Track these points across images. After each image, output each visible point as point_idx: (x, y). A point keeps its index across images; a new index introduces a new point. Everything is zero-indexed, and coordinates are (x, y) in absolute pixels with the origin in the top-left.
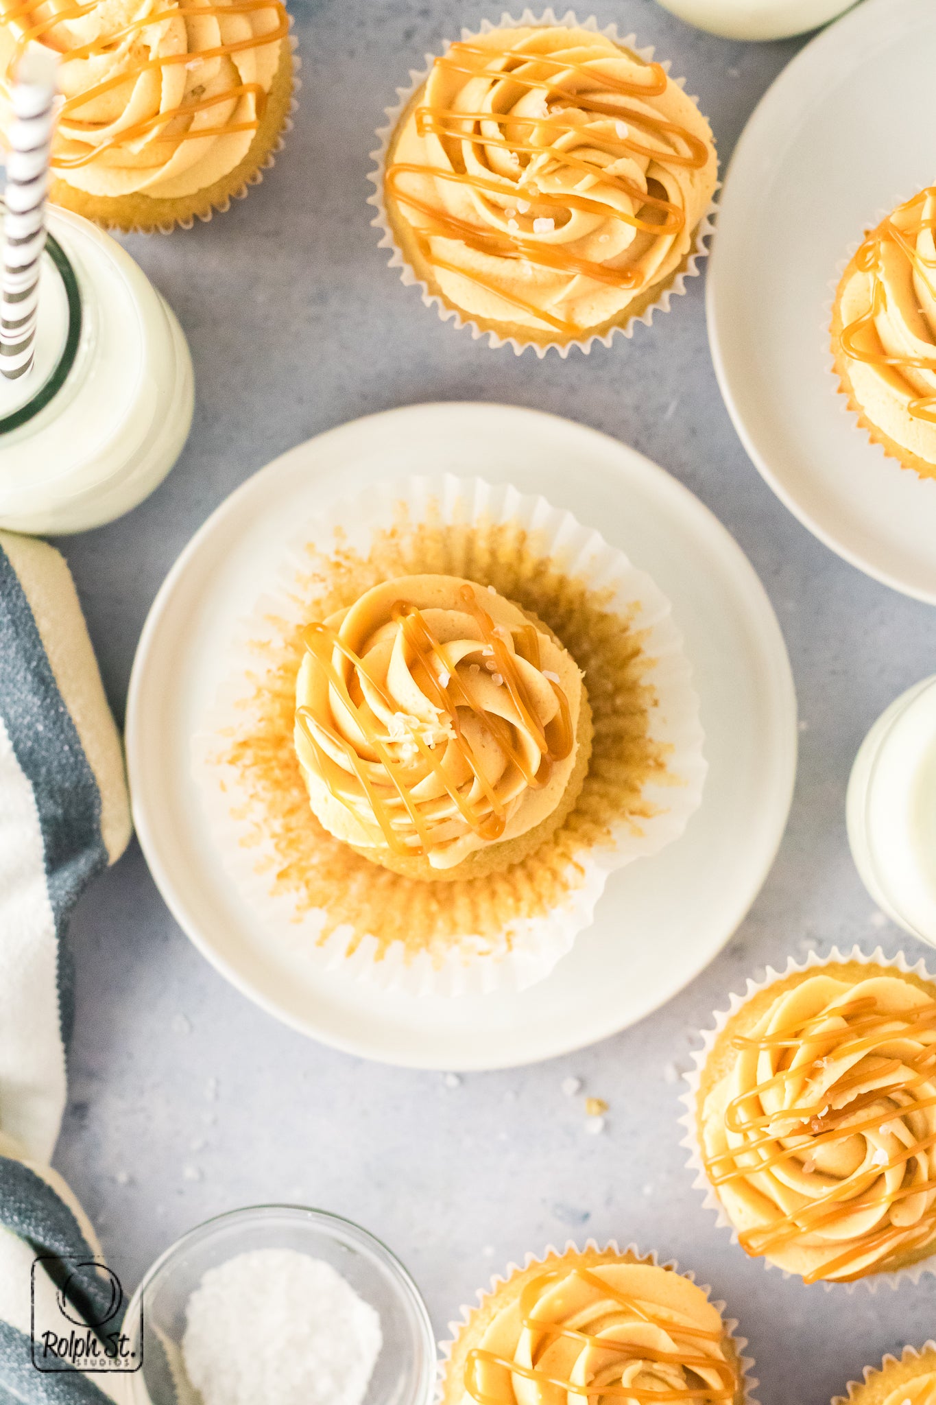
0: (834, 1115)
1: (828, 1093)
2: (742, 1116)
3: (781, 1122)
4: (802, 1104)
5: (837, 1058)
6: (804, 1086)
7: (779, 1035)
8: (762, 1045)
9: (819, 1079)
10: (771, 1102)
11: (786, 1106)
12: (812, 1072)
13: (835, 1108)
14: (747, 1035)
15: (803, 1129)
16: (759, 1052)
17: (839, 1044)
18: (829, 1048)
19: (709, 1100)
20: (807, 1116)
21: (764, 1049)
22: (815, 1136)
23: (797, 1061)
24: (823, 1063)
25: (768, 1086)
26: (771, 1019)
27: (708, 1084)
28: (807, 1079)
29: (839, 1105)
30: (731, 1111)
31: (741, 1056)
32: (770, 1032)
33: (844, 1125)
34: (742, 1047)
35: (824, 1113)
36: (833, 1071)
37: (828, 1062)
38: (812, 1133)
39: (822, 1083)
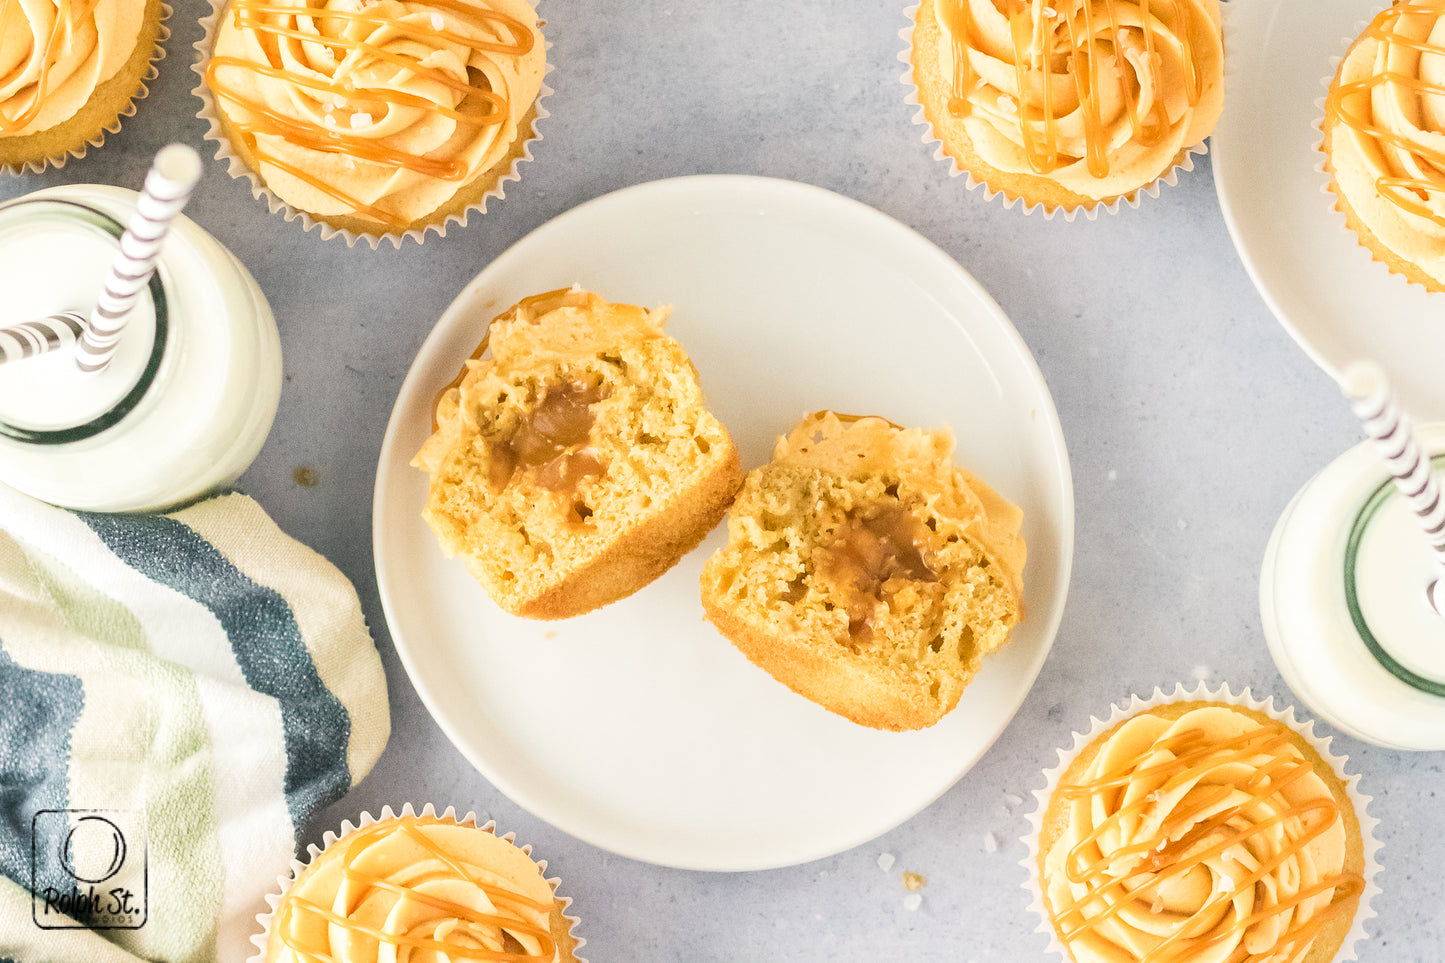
0: (1174, 848)
1: (1164, 826)
2: (1083, 865)
3: (1120, 859)
4: (1138, 840)
5: (1168, 790)
6: (1140, 822)
7: (1108, 777)
8: (1093, 789)
9: (1153, 813)
10: (1108, 845)
11: (1123, 843)
12: (1147, 807)
13: (1173, 840)
14: (1079, 784)
15: (1145, 866)
16: (1091, 797)
17: (1169, 777)
18: (1162, 780)
19: (1050, 859)
20: (1145, 850)
21: (1095, 793)
22: (1156, 872)
23: (1128, 799)
24: (1156, 797)
25: (1104, 828)
26: (1099, 766)
27: (1047, 844)
28: (1142, 815)
29: (1178, 836)
30: (1071, 863)
31: (1073, 805)
32: (1099, 775)
33: (1185, 856)
34: (1074, 797)
35: (1162, 846)
36: (1167, 803)
37: (1160, 794)
38: (1154, 870)
39: (1155, 816)
